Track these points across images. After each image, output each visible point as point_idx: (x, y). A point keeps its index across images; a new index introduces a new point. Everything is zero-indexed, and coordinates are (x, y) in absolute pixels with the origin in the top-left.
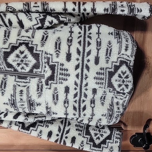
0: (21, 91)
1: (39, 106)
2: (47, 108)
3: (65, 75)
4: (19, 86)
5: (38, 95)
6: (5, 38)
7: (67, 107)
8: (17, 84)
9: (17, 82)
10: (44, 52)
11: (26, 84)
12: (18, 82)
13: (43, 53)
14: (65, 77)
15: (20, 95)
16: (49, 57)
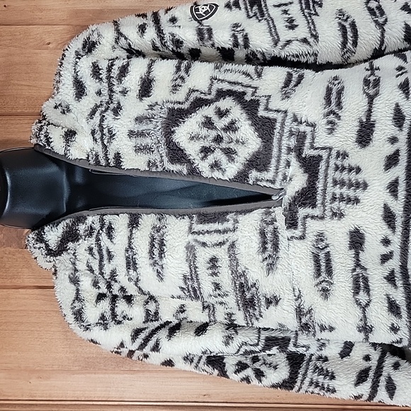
0: (213, 261)
1: (274, 308)
2: (300, 312)
3: (350, 185)
4: (204, 244)
5: (266, 263)
6: (177, 76)
7: (367, 305)
8: (196, 241)
9: (196, 235)
10: (290, 115)
11: (226, 236)
12: (199, 233)
13: (288, 117)
14: (352, 193)
15: (210, 271)
16: (304, 132)
